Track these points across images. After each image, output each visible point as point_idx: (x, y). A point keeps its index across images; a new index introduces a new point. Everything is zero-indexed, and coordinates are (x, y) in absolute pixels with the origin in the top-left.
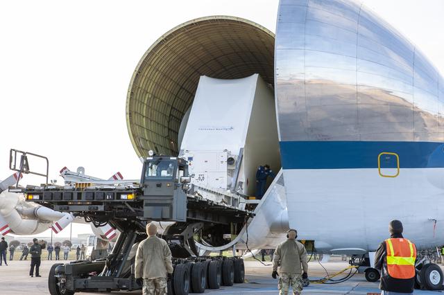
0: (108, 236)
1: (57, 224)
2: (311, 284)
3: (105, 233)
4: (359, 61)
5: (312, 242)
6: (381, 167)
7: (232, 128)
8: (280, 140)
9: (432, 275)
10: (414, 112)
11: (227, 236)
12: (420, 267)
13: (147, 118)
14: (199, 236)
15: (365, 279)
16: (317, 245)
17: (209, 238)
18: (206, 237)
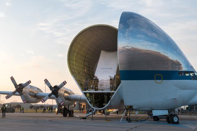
0: (61, 104)
1: (43, 99)
2: (131, 122)
3: (60, 103)
4: (148, 42)
5: (132, 106)
6: (156, 79)
7: (112, 68)
8: (120, 70)
9: (174, 118)
10: (167, 60)
11: (104, 104)
12: (170, 115)
13: (75, 61)
14: (93, 104)
15: (153, 120)
16: (134, 108)
17: (97, 105)
18: (96, 105)
